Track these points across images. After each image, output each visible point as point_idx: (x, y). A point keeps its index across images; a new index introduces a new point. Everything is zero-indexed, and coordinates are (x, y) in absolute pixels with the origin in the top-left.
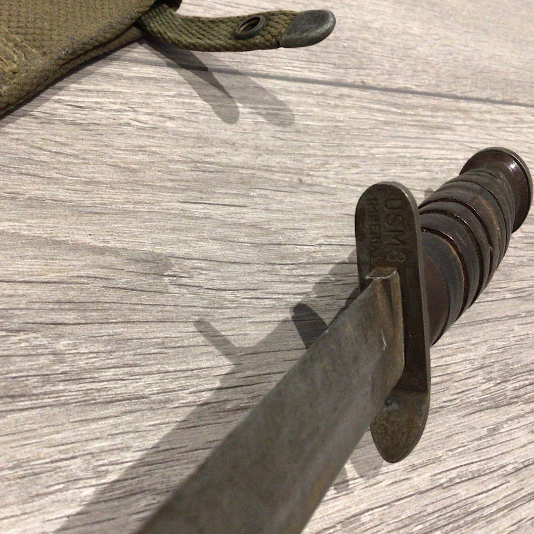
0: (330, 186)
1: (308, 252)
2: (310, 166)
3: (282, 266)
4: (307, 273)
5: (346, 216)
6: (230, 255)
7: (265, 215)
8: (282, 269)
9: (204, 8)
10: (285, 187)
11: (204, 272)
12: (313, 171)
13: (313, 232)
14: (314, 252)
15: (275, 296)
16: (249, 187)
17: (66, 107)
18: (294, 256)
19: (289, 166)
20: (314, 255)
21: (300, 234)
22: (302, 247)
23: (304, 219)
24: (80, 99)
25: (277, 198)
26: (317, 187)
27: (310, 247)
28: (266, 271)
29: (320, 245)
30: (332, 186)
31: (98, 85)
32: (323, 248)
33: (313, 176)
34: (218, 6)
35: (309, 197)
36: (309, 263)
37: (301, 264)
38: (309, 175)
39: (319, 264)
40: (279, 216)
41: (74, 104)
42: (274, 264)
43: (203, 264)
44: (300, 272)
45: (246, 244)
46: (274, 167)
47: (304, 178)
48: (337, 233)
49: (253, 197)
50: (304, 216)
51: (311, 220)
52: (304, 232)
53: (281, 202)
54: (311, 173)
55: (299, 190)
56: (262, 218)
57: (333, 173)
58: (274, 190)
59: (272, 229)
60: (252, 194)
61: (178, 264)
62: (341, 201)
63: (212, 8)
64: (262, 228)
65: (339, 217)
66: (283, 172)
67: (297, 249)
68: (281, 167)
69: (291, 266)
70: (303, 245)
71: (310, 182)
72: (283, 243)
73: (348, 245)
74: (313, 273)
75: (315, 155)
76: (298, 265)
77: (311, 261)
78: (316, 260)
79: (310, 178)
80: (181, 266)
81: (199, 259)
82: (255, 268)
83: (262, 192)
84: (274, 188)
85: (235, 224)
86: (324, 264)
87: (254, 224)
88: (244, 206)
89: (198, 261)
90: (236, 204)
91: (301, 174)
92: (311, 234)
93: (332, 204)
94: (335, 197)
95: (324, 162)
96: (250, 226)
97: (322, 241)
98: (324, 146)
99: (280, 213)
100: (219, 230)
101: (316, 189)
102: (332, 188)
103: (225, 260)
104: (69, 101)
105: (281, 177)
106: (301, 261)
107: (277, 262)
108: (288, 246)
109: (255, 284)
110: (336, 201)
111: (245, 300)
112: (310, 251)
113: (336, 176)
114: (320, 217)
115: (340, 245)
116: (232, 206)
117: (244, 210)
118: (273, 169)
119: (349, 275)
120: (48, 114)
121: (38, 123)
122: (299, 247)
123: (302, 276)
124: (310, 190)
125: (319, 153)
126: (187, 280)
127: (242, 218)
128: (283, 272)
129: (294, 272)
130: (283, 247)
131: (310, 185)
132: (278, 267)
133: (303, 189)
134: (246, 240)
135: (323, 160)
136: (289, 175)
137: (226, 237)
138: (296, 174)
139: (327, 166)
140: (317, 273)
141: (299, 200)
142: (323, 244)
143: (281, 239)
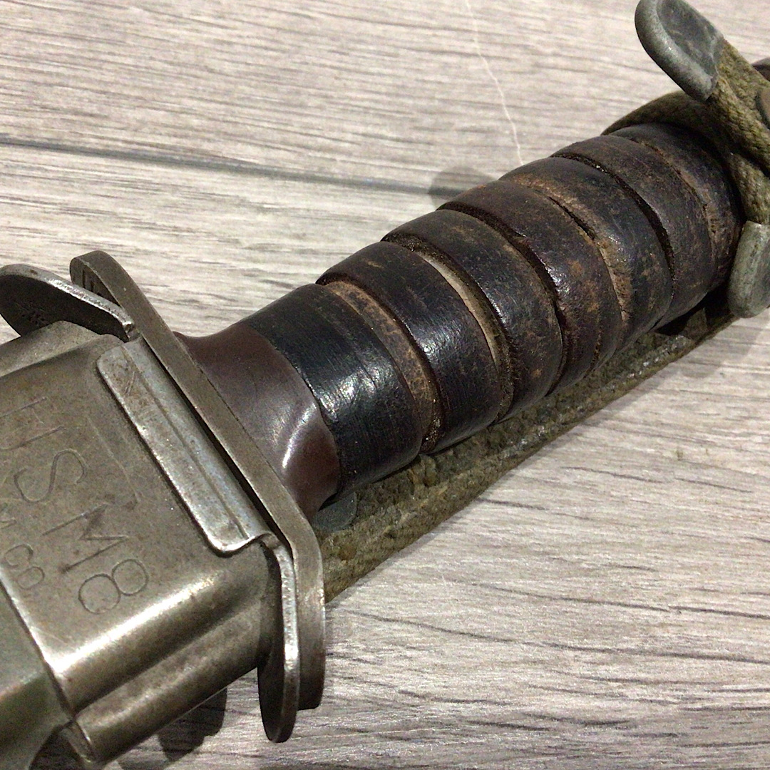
0: (743, 470)
1: (648, 624)
2: (710, 421)
3: (578, 653)
4: (630, 676)
5: (759, 544)
6: (476, 617)
7: (575, 530)
8: (576, 659)
9: (592, 76)
10: (641, 467)
11: (409, 653)
12: (715, 433)
13: (674, 577)
14: (662, 625)
15: (542, 724)
16: (563, 464)
17: (261, 285)
18: (612, 633)
19: (664, 421)
20: (659, 632)
21: (642, 579)
22: (637, 611)
23: (660, 546)
24: (292, 270)
25: (614, 493)
26: (712, 472)
27: (654, 613)
28: (542, 662)
29: (679, 609)
30: (749, 470)
31: (334, 241)
32: (685, 617)
33: (713, 444)
34: (622, 71)
35: (688, 494)
36: (642, 652)
37: (622, 651)
38: (702, 442)
39: (663, 655)
40: (608, 534)
41: (279, 280)
42: (564, 647)
43: (413, 636)
44: (614, 670)
45: (516, 595)
46: (632, 421)
47: (691, 450)
48: (727, 582)
49: (565, 487)
50: (663, 539)
51: (677, 548)
52: (651, 575)
53: (622, 502)
54: (711, 438)
55: (670, 477)
56: (568, 536)
57: (758, 439)
58: (615, 475)
59: (584, 565)
60: (565, 480)
61: (363, 630)
62: (759, 507)
63: (608, 76)
64: (562, 561)
65: (743, 546)
66: (645, 434)
67: (625, 616)
68: (646, 423)
69: (599, 655)
70: (641, 607)
71: (701, 459)
72: (597, 599)
73: (745, 615)
74: (642, 676)
75: (731, 398)
76: (615, 654)
77: (647, 647)
78: (659, 645)
79: (703, 449)
80: (367, 635)
81: (409, 623)
82: (519, 651)
83: (589, 477)
84: (617, 471)
85: (507, 546)
86: (675, 655)
87: (548, 549)
88: (540, 508)
89: (405, 627)
90: (523, 501)
91: (686, 440)
92: (668, 584)
93: (736, 512)
94: (747, 497)
95: (745, 414)
96: (538, 553)
97: (686, 600)
98: (756, 376)
99: (613, 527)
100: (469, 559)
101: (708, 475)
102: (747, 475)
103: (462, 628)
104: (271, 274)
105: (640, 444)
106: (625, 646)
107: (570, 643)
108: (606, 606)
109: (506, 690)
110: (748, 506)
111: (475, 727)
112: (652, 621)
113: (765, 448)
114: (699, 543)
115: (725, 613)
116: (514, 505)
117: (537, 515)
118: (629, 426)
119: (725, 687)
120: (225, 299)
121: (200, 318)
122: (630, 610)
123: (617, 680)
124: (694, 477)
125: (743, 392)
126: (369, 669)
127: (527, 535)
128: (578, 669)
129: (602, 671)
130: (596, 607)
131: (697, 466)
132: (571, 654)
133: (679, 473)
134: (520, 584)
135: (745, 409)
136: (658, 440)
137: (481, 574)
138: (673, 438)
139: (751, 422)
140: (651, 677)
141: (664, 500)
142: (686, 608)
143: (596, 588)
